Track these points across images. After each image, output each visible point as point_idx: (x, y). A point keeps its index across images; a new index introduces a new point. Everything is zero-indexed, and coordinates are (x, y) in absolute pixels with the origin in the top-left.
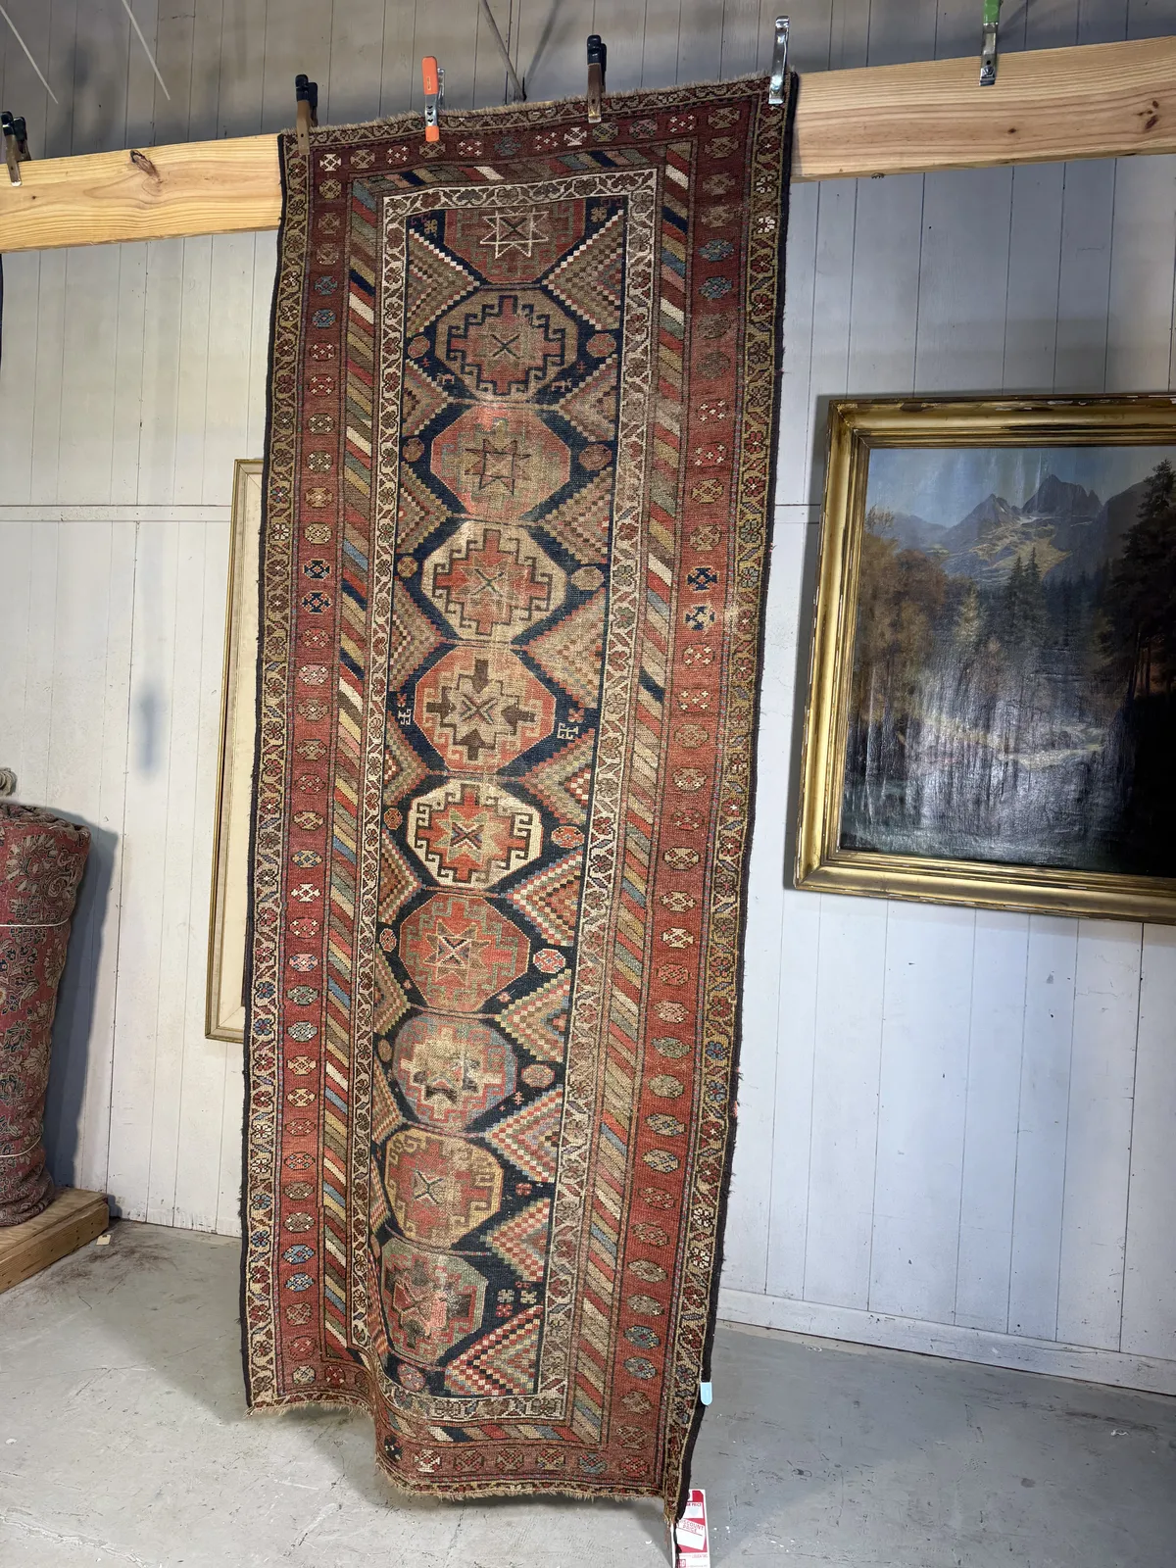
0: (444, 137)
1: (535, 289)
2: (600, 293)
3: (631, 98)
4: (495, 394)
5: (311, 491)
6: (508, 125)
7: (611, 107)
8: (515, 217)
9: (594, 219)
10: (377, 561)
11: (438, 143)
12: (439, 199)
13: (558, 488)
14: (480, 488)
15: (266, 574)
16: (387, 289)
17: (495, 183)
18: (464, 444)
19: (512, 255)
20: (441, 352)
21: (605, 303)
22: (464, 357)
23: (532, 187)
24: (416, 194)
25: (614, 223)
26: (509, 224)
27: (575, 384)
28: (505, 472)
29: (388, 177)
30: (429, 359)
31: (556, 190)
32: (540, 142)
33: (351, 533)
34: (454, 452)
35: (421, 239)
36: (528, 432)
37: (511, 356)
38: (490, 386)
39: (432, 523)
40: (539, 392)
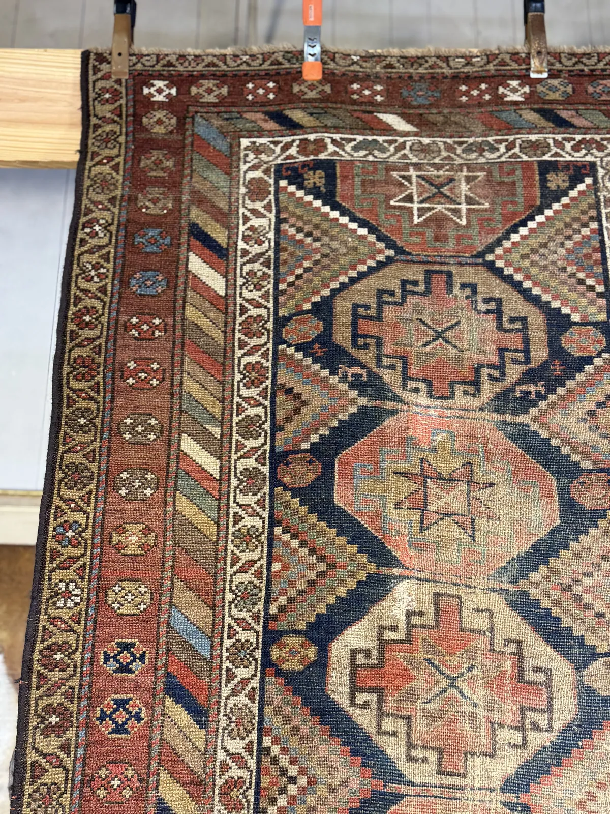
0: (328, 77)
1: (477, 264)
2: (573, 275)
3: (588, 55)
4: (431, 396)
5: (121, 530)
6: (421, 70)
7: (560, 62)
8: (438, 177)
9: (552, 186)
10: (227, 643)
11: (320, 82)
12: (325, 147)
13: (543, 533)
14: (422, 529)
15: (36, 667)
16: (245, 253)
17: (407, 134)
18: (389, 463)
19: (439, 221)
20: (342, 336)
21: (581, 288)
22: (379, 344)
23: (461, 143)
24: (289, 139)
25: (580, 193)
26: (432, 184)
27: (551, 390)
28: (458, 506)
29: (248, 116)
30: (323, 345)
31: (493, 149)
32: (466, 93)
33: (182, 595)
34: (376, 474)
35: (300, 194)
36: (487, 451)
37: (450, 348)
38: (422, 386)
39: (342, 582)
40: (497, 397)
